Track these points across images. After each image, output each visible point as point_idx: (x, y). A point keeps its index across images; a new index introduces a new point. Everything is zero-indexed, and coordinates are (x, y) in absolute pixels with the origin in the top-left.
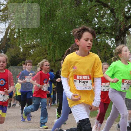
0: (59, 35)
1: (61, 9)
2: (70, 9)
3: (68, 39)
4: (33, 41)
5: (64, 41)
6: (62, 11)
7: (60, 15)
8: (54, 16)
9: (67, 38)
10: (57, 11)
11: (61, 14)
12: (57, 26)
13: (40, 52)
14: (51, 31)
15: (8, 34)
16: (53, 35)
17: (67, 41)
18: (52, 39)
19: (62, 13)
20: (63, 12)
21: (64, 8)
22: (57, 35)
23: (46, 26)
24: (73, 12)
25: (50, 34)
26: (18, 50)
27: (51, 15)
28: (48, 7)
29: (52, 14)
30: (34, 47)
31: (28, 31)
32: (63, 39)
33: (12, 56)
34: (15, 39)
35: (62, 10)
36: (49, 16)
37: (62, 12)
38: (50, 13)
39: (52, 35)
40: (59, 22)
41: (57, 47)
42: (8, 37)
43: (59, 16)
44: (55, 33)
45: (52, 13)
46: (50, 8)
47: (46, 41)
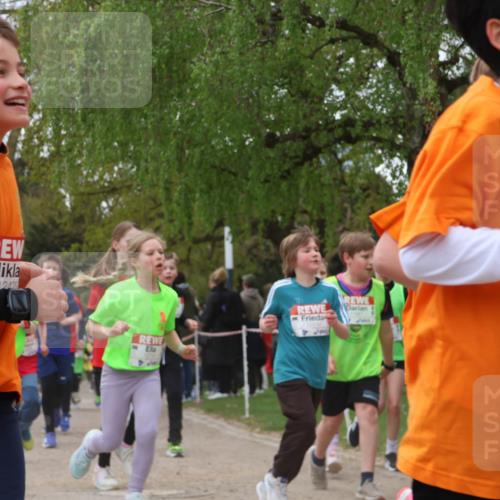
0: (203, 148)
1: (209, 52)
2: (241, 54)
3: (236, 161)
4: (111, 171)
5: (223, 170)
6: (211, 61)
7: (203, 75)
8: (185, 79)
9: (233, 159)
10: (195, 60)
11: (208, 71)
12: (195, 115)
13: (136, 211)
14: (175, 134)
15: (20, 146)
16: (180, 149)
17: (233, 170)
18: (177, 163)
19: (210, 69)
20: (216, 65)
21: (218, 50)
22: (195, 146)
23: (154, 116)
24: (250, 65)
25: (172, 143)
26: (56, 204)
27: (174, 75)
28: (161, 47)
29: (177, 71)
30: (112, 190)
31: (90, 134)
32: (217, 163)
33: (34, 226)
34: (43, 165)
35: (213, 56)
36: (165, 81)
37: (211, 66)
38: (170, 70)
39: (178, 147)
40: (202, 101)
41: (197, 189)
42: (20, 156)
43: (203, 80)
44: (189, 142)
45: (175, 68)
46: (167, 51)
47: (157, 171)
